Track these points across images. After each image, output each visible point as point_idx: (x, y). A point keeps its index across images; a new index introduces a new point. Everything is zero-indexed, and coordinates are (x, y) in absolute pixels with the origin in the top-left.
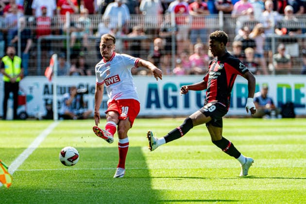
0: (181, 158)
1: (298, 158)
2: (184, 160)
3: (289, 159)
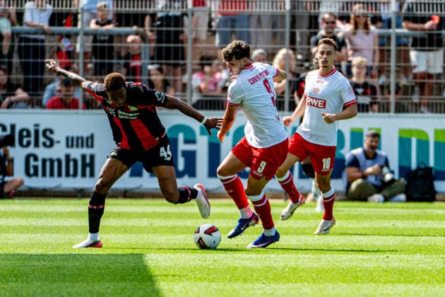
0: (200, 279)
1: (438, 281)
2: (206, 283)
3: (421, 285)
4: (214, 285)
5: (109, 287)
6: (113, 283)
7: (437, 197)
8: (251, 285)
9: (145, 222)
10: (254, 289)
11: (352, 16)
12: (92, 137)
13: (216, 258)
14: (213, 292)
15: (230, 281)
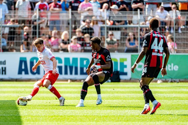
4: (46, 110)
5: (11, 111)
6: (12, 110)
7: (121, 81)
8: (59, 110)
9: (23, 90)
10: (60, 112)
11: (92, 21)
12: (5, 61)
13: (47, 101)
14: (46, 113)
15: (52, 109)
